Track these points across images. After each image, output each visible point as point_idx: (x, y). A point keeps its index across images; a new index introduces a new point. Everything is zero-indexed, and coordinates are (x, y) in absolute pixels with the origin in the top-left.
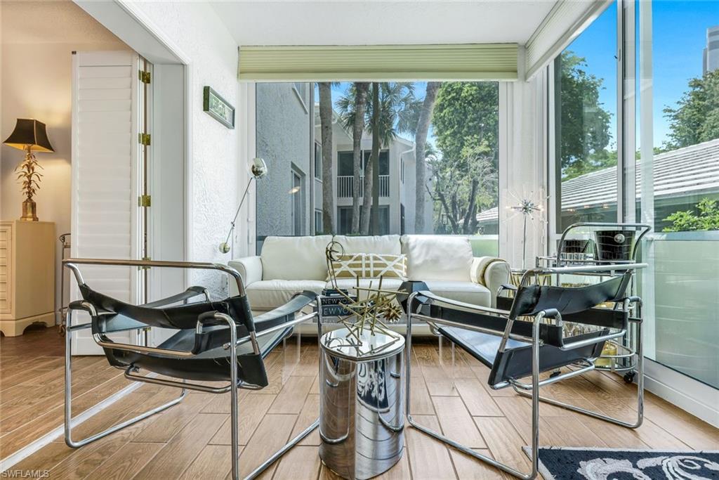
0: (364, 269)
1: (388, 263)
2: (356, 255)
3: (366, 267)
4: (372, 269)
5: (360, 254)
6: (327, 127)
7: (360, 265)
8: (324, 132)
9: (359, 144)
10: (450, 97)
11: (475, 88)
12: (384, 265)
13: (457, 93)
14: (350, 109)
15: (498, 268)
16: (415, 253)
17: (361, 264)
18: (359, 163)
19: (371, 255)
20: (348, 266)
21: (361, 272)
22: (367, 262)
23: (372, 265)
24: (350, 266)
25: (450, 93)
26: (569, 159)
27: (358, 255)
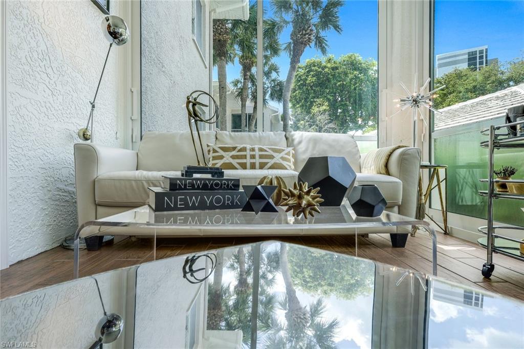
0: (248, 161)
1: (275, 154)
2: (240, 146)
3: (251, 158)
4: (257, 161)
5: (245, 145)
6: (223, 88)
7: (245, 157)
8: (221, 91)
9: (245, 106)
10: (299, 84)
11: (314, 78)
12: (272, 157)
13: (304, 82)
14: (239, 85)
15: (409, 154)
16: (302, 148)
17: (246, 155)
18: (245, 117)
19: (257, 147)
20: (231, 157)
21: (246, 163)
22: (252, 153)
23: (257, 157)
24: (233, 157)
25: (299, 81)
26: (368, 123)
27: (242, 146)
